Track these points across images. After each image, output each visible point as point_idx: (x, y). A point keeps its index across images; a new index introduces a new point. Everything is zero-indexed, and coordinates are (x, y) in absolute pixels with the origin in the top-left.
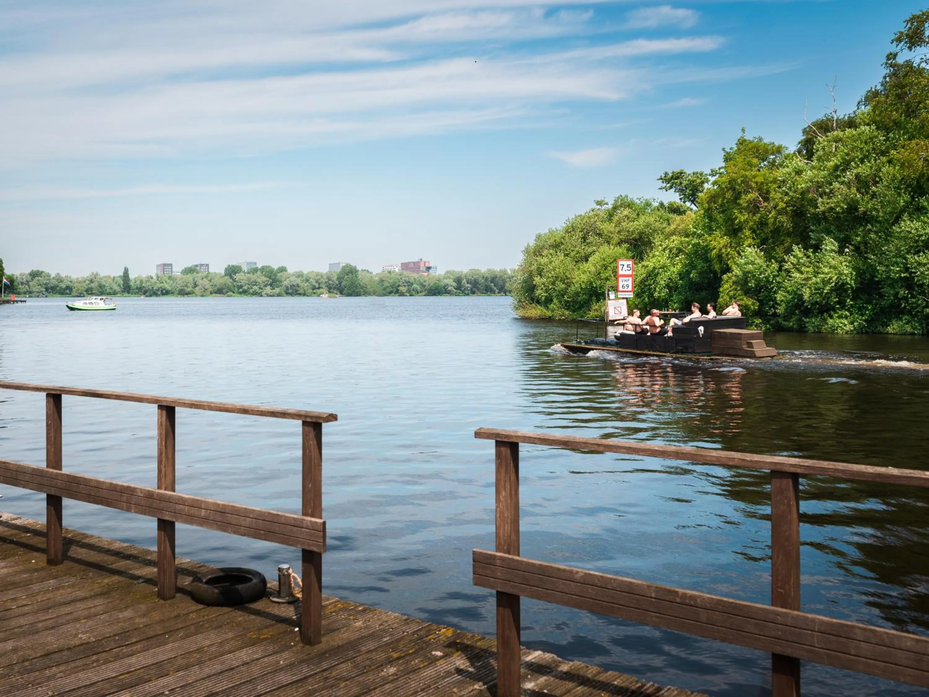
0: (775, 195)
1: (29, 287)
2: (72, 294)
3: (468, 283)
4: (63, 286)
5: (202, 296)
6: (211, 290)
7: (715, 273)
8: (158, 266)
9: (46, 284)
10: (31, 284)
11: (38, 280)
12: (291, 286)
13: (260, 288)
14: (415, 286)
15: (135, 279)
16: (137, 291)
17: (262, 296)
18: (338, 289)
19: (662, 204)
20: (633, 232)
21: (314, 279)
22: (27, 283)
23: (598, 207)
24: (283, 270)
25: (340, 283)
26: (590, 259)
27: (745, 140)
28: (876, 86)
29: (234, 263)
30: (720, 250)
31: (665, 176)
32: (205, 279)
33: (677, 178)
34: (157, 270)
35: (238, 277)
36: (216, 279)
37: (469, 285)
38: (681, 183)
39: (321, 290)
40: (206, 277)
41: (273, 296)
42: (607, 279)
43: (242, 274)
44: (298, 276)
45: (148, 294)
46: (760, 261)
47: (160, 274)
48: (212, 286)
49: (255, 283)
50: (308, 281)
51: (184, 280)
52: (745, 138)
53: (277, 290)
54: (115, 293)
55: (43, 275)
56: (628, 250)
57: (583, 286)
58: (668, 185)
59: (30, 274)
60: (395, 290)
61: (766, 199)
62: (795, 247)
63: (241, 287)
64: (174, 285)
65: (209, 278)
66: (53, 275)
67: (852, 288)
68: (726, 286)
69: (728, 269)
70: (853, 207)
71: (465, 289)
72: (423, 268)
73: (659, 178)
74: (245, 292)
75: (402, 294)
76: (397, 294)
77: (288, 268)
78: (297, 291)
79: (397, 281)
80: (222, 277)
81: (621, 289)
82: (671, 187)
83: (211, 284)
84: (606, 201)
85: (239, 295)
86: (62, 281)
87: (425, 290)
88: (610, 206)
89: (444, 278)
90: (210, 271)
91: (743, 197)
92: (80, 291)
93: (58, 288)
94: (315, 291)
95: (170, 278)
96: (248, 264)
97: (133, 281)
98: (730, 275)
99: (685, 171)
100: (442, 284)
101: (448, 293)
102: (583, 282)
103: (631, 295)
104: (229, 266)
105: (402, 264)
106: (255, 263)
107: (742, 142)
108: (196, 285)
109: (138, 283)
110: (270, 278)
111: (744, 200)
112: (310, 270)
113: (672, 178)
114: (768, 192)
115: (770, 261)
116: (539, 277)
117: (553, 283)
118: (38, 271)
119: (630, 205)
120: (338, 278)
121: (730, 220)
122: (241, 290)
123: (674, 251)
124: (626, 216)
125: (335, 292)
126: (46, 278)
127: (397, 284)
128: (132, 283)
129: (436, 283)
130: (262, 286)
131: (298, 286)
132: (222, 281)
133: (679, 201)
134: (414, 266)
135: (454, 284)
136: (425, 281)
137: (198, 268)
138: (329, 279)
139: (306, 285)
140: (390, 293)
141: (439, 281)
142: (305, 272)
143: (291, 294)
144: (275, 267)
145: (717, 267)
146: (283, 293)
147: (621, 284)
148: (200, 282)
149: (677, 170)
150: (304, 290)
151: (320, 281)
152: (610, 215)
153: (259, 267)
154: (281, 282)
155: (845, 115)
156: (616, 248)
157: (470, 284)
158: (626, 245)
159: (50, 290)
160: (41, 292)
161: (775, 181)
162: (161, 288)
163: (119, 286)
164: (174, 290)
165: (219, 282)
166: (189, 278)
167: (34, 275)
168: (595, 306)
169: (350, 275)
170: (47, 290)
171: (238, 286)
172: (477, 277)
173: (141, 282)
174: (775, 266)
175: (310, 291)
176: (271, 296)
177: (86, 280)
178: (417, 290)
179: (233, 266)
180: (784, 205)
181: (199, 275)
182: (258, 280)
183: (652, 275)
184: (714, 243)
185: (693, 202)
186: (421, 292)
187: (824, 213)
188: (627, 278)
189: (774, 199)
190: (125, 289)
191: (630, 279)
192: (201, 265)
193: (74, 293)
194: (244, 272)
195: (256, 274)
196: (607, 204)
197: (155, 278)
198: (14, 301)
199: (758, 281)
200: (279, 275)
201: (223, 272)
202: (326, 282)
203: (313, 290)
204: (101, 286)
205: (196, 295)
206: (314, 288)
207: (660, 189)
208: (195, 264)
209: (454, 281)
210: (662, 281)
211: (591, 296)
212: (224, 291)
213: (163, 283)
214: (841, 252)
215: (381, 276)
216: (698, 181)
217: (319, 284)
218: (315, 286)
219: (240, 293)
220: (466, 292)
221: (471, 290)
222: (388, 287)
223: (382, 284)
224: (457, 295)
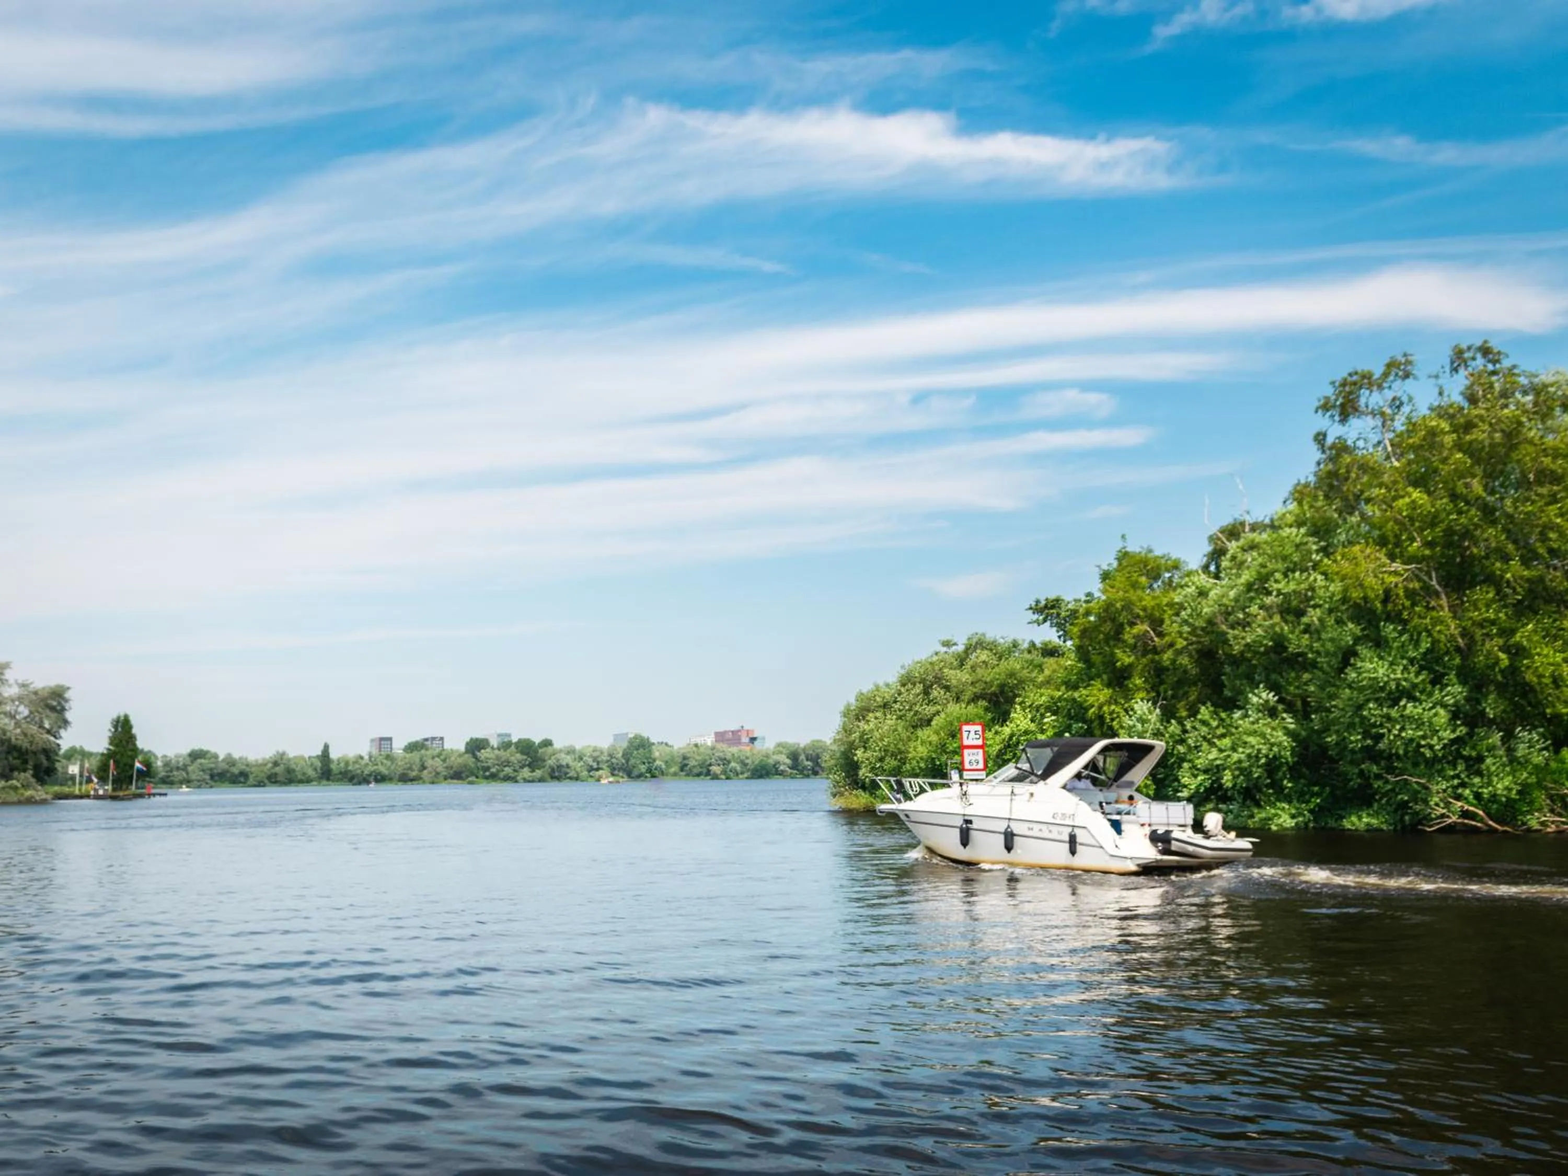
0: (1172, 627)
1: (187, 773)
2: (249, 783)
3: (807, 760)
4: (235, 771)
5: (433, 783)
6: (445, 773)
8: (372, 741)
9: (211, 769)
10: (190, 769)
11: (201, 764)
12: (558, 767)
13: (515, 771)
14: (733, 764)
15: (338, 760)
16: (340, 776)
17: (516, 782)
18: (624, 770)
19: (1033, 644)
20: (992, 683)
21: (591, 756)
22: (185, 768)
23: (945, 649)
24: (547, 743)
25: (628, 761)
26: (933, 723)
27: (1126, 554)
28: (1307, 477)
29: (480, 735)
30: (1100, 707)
31: (1036, 605)
32: (437, 759)
33: (1053, 607)
34: (371, 746)
35: (483, 754)
36: (453, 759)
37: (809, 763)
38: (1058, 615)
39: (601, 772)
40: (439, 756)
41: (533, 781)
43: (488, 750)
44: (568, 753)
45: (355, 781)
46: (1154, 720)
47: (375, 752)
48: (447, 768)
49: (507, 763)
50: (581, 759)
51: (407, 761)
52: (1128, 549)
53: (538, 773)
54: (307, 781)
55: (208, 756)
56: (987, 709)
57: (922, 765)
58: (1041, 618)
59: (190, 755)
60: (705, 771)
61: (1159, 632)
63: (488, 769)
64: (392, 768)
65: (442, 757)
66: (221, 757)
67: (1287, 763)
70: (1280, 644)
71: (804, 768)
72: (745, 740)
73: (1028, 606)
74: (493, 777)
75: (715, 777)
76: (709, 777)
77: (554, 742)
78: (566, 773)
79: (707, 758)
80: (460, 755)
81: (967, 766)
82: (1045, 621)
83: (445, 765)
84: (955, 640)
85: (485, 781)
86: (234, 765)
87: (748, 770)
88: (960, 648)
89: (774, 753)
90: (445, 747)
91: (1128, 630)
92: (258, 779)
93: (228, 775)
94: (591, 774)
95: (388, 757)
96: (499, 735)
97: (336, 762)
99: (1063, 597)
100: (771, 761)
101: (780, 775)
102: (922, 759)
104: (471, 739)
105: (717, 734)
106: (509, 735)
107: (1123, 556)
108: (423, 767)
109: (342, 765)
110: (527, 754)
111: (1129, 635)
112: (586, 744)
113: (1046, 607)
114: (1162, 622)
115: (1168, 722)
116: (863, 750)
117: (881, 760)
118: (202, 751)
119: (991, 647)
120: (623, 755)
121: (1110, 662)
122: (487, 774)
124: (984, 662)
125: (621, 774)
126: (213, 760)
127: (708, 763)
128: (333, 767)
129: (762, 760)
130: (517, 768)
131: (568, 766)
132: (460, 760)
133: (1057, 640)
134: (733, 737)
135: (788, 761)
136: (747, 758)
137: (428, 743)
138: (611, 756)
139: (579, 765)
140: (698, 775)
141: (767, 756)
142: (578, 747)
143: (558, 779)
144: (537, 740)
146: (547, 776)
147: (967, 760)
148: (429, 763)
149: (1052, 596)
150: (577, 772)
151: (599, 759)
152: (962, 660)
153: (515, 739)
154: (544, 761)
155: (1266, 516)
156: (969, 707)
157: (810, 760)
158: (984, 703)
159: (216, 778)
160: (204, 780)
161: (1171, 605)
162: (374, 771)
163: (315, 769)
164: (393, 775)
165: (456, 761)
166: (415, 756)
167: (196, 755)
169: (641, 750)
170: (212, 777)
171: (483, 767)
172: (819, 751)
173: (347, 763)
175: (585, 773)
176: (529, 781)
177: (269, 762)
178: (736, 770)
179: (477, 739)
180: (1185, 643)
181: (428, 753)
182: (513, 759)
184: (1091, 700)
186: (742, 773)
187: (1242, 651)
188: (975, 751)
189: (1169, 634)
190: (323, 774)
191: (981, 751)
192: (433, 739)
193: (251, 780)
194: (493, 748)
195: (509, 751)
196: (955, 644)
197: (366, 757)
198: (150, 795)
200: (540, 751)
201: (462, 748)
202: (607, 761)
203: (589, 771)
204: (289, 771)
205: (424, 782)
206: (591, 769)
207: (1029, 623)
208: (426, 736)
209: (788, 757)
212: (463, 775)
213: (377, 765)
215: (685, 751)
217: (598, 763)
218: (591, 766)
219: (486, 778)
220: (805, 772)
221: (813, 769)
222: (694, 767)
223: (686, 762)
224: (792, 777)
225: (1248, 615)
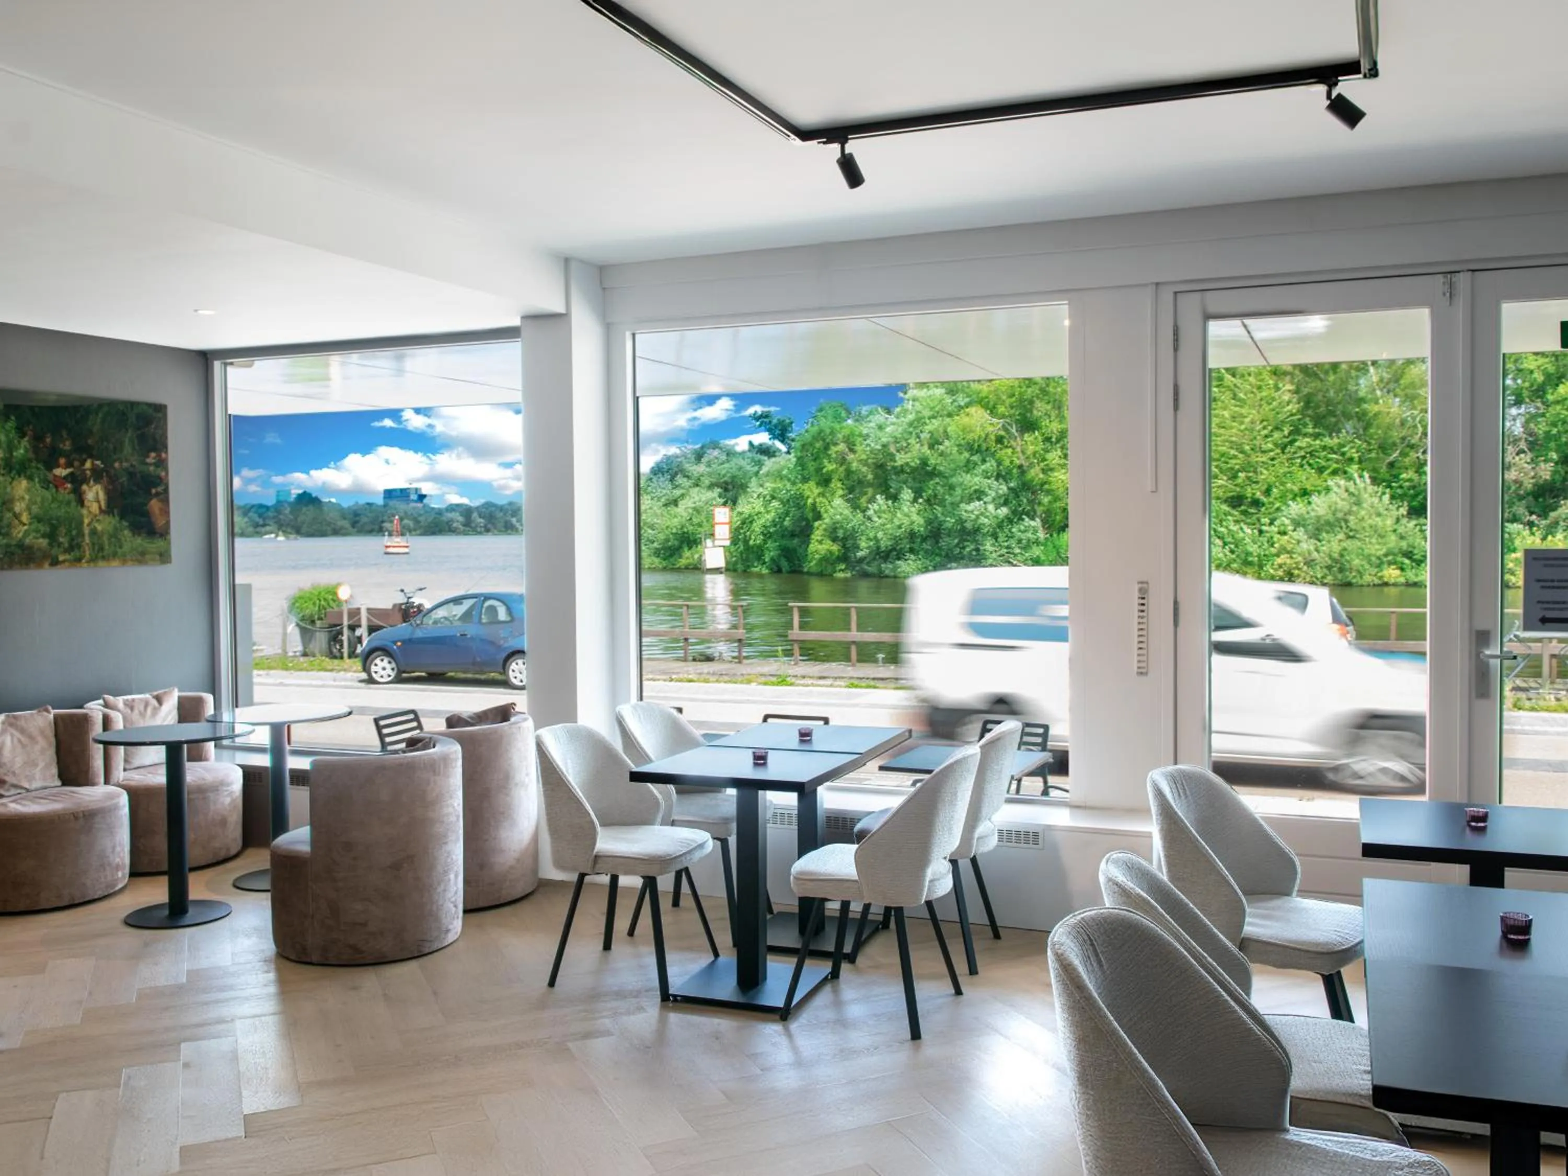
0: (860, 448)
3: (480, 517)
7: (807, 520)
14: (405, 521)
18: (293, 527)
19: (752, 447)
20: (724, 476)
21: (256, 513)
25: (296, 518)
30: (814, 499)
33: (766, 418)
37: (482, 520)
38: (770, 422)
39: (267, 528)
42: (700, 525)
46: (847, 512)
56: (721, 495)
57: (674, 532)
58: (758, 426)
60: (376, 527)
61: (852, 451)
62: (878, 497)
68: (817, 532)
69: (818, 517)
70: (924, 462)
71: (476, 526)
72: (414, 497)
75: (388, 534)
79: (379, 515)
81: (717, 536)
87: (421, 527)
89: (446, 511)
91: (832, 448)
94: (257, 529)
98: (820, 522)
100: (444, 518)
101: (453, 531)
102: (674, 527)
103: (727, 543)
105: (385, 491)
111: (833, 451)
113: (761, 416)
114: (854, 444)
115: (855, 511)
120: (290, 511)
121: (820, 468)
123: (768, 498)
124: (716, 459)
125: (289, 530)
127: (380, 519)
129: (435, 517)
133: (768, 442)
134: (402, 495)
135: (461, 519)
136: (421, 515)
138: (279, 513)
139: (244, 521)
140: (371, 531)
141: (439, 514)
145: (810, 516)
147: (717, 531)
151: (265, 516)
152: (699, 456)
156: (708, 493)
157: (483, 518)
158: (719, 490)
168: (687, 553)
169: (311, 507)
174: (860, 515)
175: (251, 529)
180: (867, 458)
183: (747, 521)
184: (808, 493)
185: (782, 441)
186: (415, 530)
187: (902, 466)
188: (723, 526)
189: (858, 452)
191: (727, 526)
199: (846, 530)
202: (274, 517)
206: (256, 525)
209: (461, 515)
210: (757, 527)
211: (682, 542)
214: (915, 500)
215: (356, 508)
216: (788, 421)
217: (264, 519)
218: (257, 523)
220: (479, 529)
221: (485, 526)
222: (365, 523)
223: (357, 518)
224: (465, 533)
225: (909, 444)
